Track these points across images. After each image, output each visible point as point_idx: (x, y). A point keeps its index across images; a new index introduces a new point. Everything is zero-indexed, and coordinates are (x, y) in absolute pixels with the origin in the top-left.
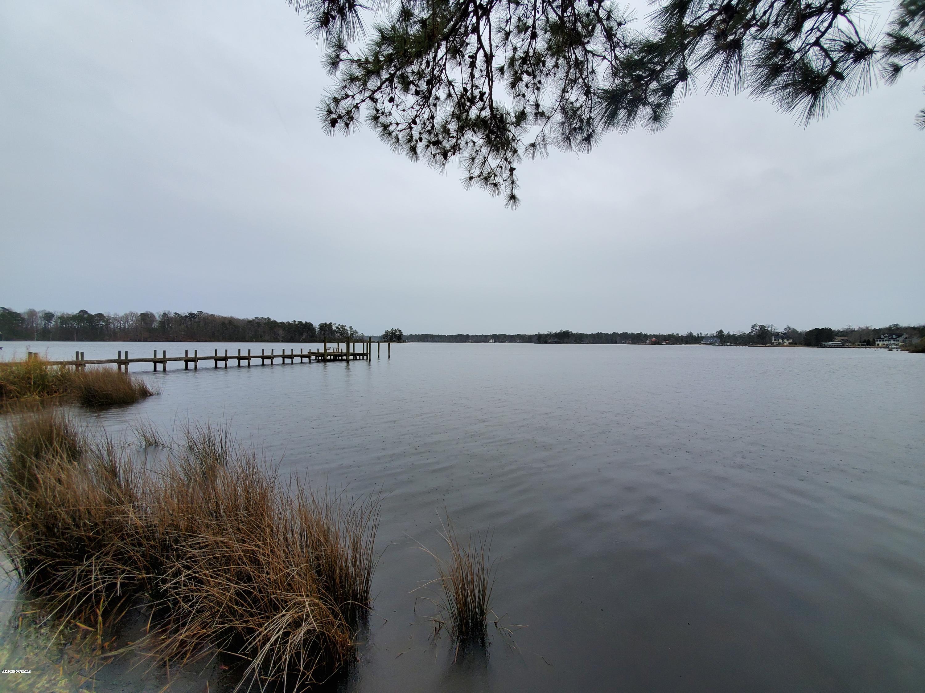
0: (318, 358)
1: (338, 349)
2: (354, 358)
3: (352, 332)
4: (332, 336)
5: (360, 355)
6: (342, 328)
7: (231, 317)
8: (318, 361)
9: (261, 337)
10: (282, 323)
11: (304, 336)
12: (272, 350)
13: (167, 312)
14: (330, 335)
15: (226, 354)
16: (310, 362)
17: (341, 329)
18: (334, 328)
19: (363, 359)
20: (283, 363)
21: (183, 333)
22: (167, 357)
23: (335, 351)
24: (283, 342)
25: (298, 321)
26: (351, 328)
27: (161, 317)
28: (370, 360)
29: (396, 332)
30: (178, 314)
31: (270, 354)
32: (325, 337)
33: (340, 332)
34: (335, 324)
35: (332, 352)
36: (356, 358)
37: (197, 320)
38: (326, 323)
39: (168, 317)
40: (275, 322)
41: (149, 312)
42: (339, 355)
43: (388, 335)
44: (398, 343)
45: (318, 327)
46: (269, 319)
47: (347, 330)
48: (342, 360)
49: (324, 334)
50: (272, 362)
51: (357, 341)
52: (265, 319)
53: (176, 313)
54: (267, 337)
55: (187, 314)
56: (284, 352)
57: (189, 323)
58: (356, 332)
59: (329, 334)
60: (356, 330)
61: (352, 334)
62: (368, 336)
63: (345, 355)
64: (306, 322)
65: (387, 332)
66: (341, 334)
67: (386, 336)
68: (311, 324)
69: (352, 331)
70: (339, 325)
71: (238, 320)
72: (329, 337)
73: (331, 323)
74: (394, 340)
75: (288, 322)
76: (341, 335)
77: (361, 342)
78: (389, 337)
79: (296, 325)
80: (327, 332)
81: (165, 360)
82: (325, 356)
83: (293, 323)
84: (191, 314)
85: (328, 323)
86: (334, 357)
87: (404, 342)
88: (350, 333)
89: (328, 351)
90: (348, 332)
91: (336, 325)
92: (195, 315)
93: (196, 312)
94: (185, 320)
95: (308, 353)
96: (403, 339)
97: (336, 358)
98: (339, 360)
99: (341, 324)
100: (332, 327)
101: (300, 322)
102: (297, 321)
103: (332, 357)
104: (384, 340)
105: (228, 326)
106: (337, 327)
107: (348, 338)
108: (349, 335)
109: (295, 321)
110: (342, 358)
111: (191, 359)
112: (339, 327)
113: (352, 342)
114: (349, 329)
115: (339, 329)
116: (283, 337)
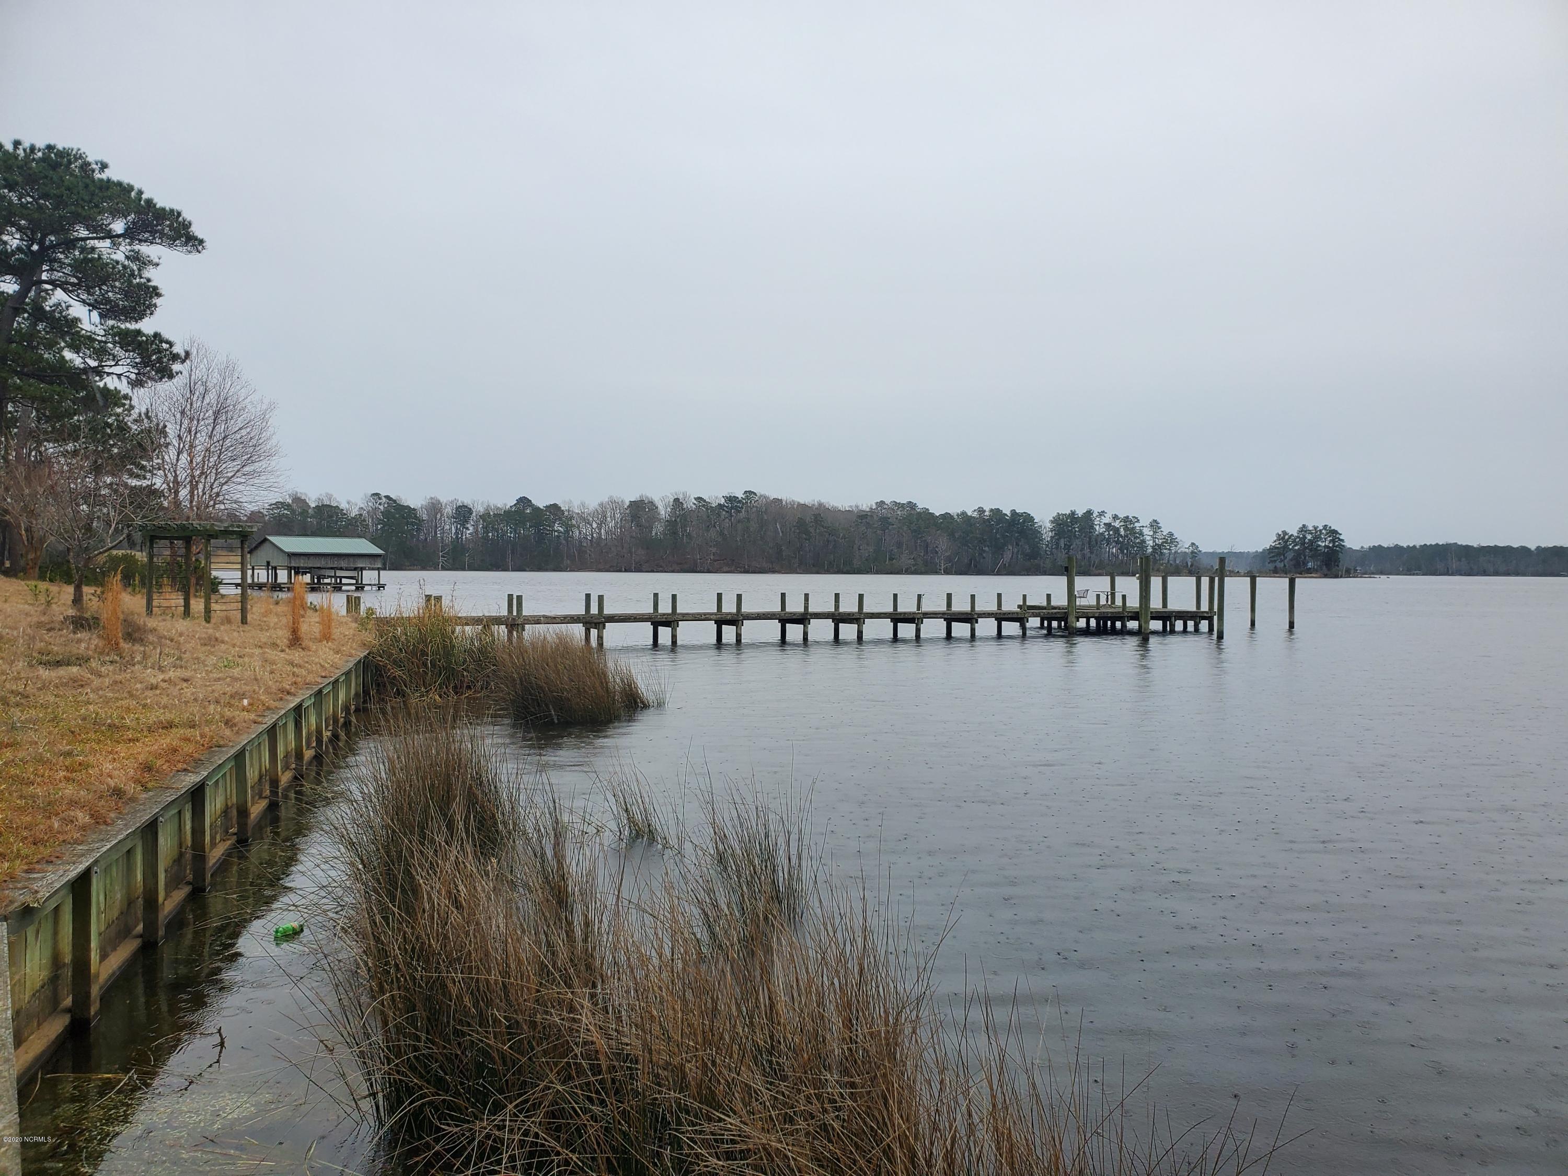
0: (1050, 625)
1: (1113, 595)
2: (1164, 626)
3: (1159, 542)
4: (1091, 553)
5: (1184, 616)
6: (1126, 529)
7: (821, 505)
8: (1050, 634)
9: (891, 559)
10: (947, 517)
11: (1007, 556)
12: (919, 597)
13: (681, 497)
14: (1087, 551)
15: (806, 607)
16: (1024, 634)
17: (1122, 532)
18: (1099, 529)
19: (1197, 630)
20: (949, 636)
21: (714, 550)
22: (678, 611)
23: (1103, 601)
24: (947, 572)
25: (991, 510)
26: (1155, 525)
27: (669, 509)
28: (1220, 637)
29: (1317, 538)
30: (705, 501)
31: (914, 609)
32: (1070, 559)
33: (1117, 542)
34: (1102, 514)
35: (1090, 607)
36: (1172, 626)
37: (743, 514)
38: (1073, 513)
39: (683, 509)
40: (926, 515)
41: (647, 497)
42: (1114, 619)
43: (1285, 547)
44: (1326, 576)
45: (1049, 525)
46: (912, 505)
47: (1141, 534)
48: (1124, 632)
49: (1068, 547)
50: (918, 631)
51: (1177, 571)
52: (901, 506)
53: (699, 499)
54: (905, 560)
55: (723, 501)
56: (949, 604)
57: (727, 524)
58: (1171, 539)
59: (1082, 549)
60: (1171, 534)
61: (1157, 548)
62: (1213, 554)
63: (1135, 616)
64: (1013, 512)
65: (1283, 537)
66: (1122, 547)
67: (1279, 554)
68: (1028, 518)
69: (1159, 535)
70: (1115, 517)
71: (836, 512)
72: (1084, 556)
73: (1089, 513)
74: (1310, 565)
75: (964, 513)
76: (1121, 550)
77: (1190, 574)
78: (1290, 555)
79: (985, 521)
80: (1077, 543)
81: (675, 617)
82: (1071, 619)
83: (975, 514)
84: (731, 499)
85: (1080, 512)
86: (1098, 624)
87: (1348, 574)
88: (1151, 543)
89: (1080, 602)
90: (1144, 541)
91: (1107, 519)
92: (740, 502)
93: (740, 495)
94: (719, 515)
95: (1019, 607)
96: (1345, 563)
97: (1105, 624)
98: (1114, 632)
99: (1121, 516)
100: (1092, 527)
101: (997, 512)
102: (987, 509)
103: (1093, 622)
104: (1271, 566)
105: (812, 530)
106: (1108, 525)
107: (1146, 559)
108: (1150, 550)
109: (981, 511)
110: (1124, 625)
111: (729, 617)
112: (1117, 524)
113: (1158, 572)
114: (1147, 532)
115: (1117, 530)
116: (949, 559)
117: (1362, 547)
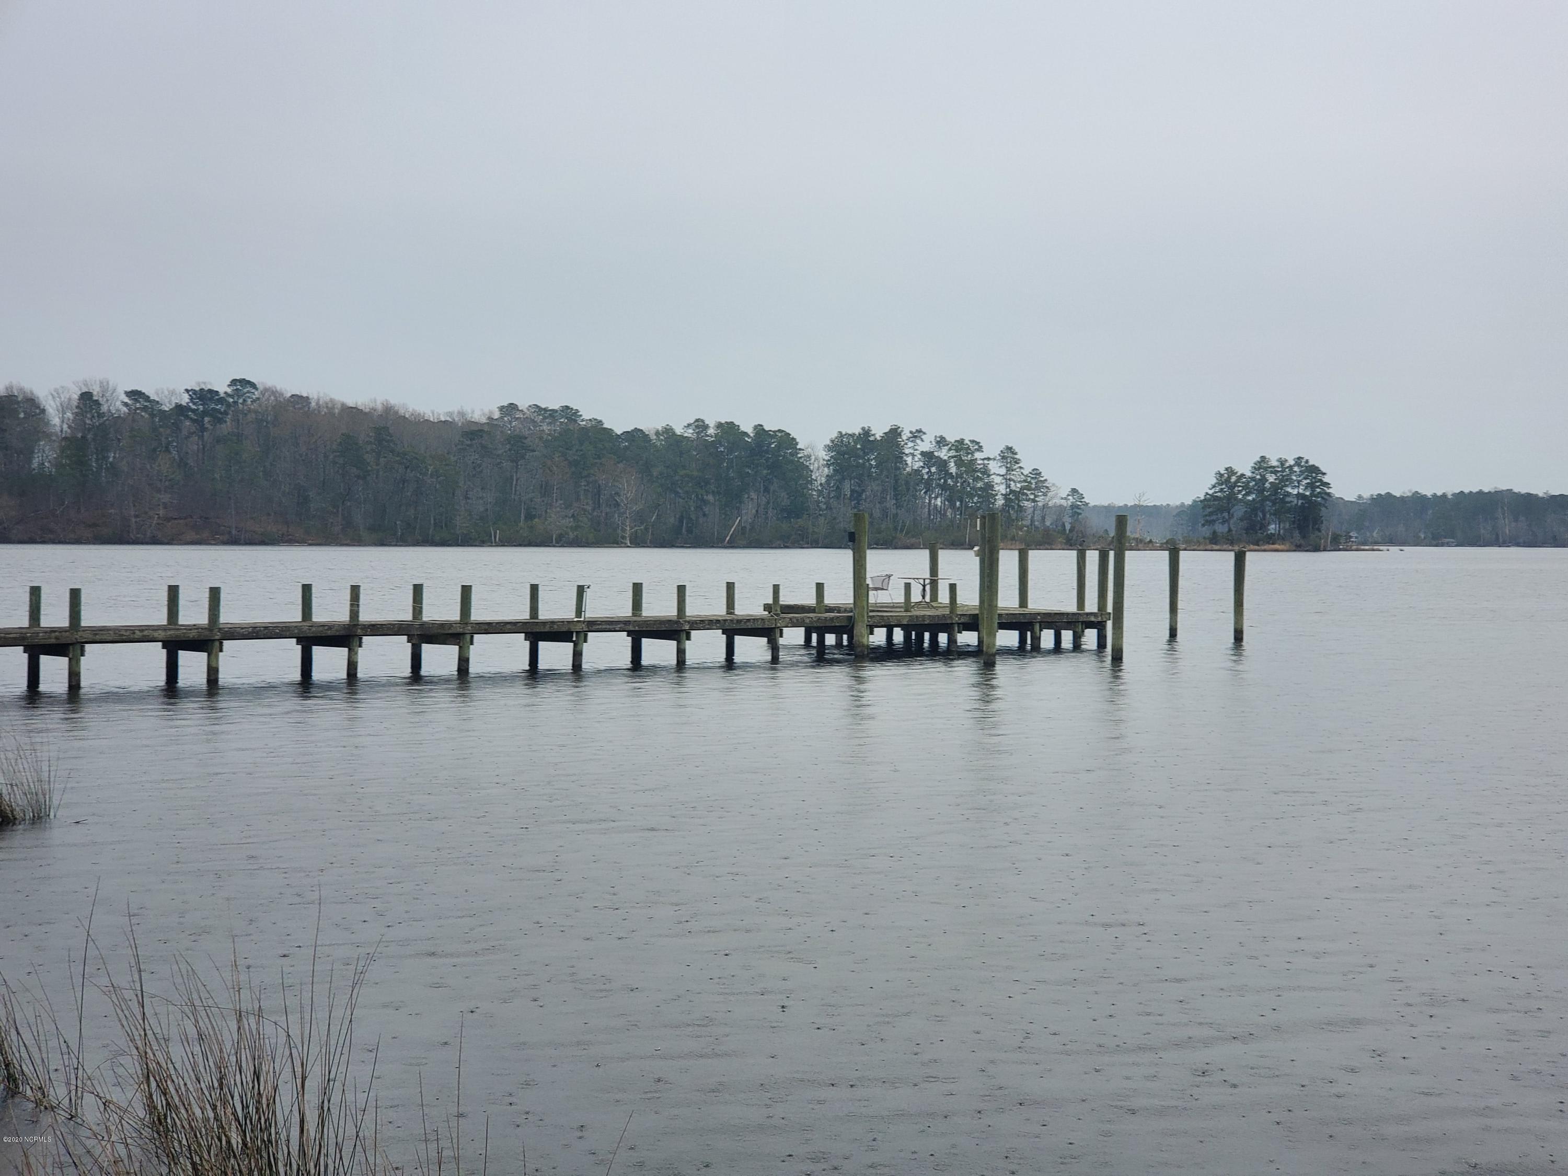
0: (821, 640)
1: (934, 583)
2: (1022, 640)
3: (1016, 487)
4: (898, 506)
5: (1056, 621)
6: (959, 462)
7: (388, 410)
8: (821, 658)
9: (530, 517)
10: (636, 436)
11: (749, 510)
12: (581, 590)
13: (96, 390)
14: (890, 503)
15: (354, 613)
16: (775, 659)
17: (953, 469)
18: (913, 463)
19: (1077, 647)
20: (636, 665)
21: (165, 498)
22: (84, 623)
23: (916, 597)
24: (638, 542)
25: (719, 425)
26: (1009, 456)
27: (69, 415)
28: (1117, 658)
29: (1285, 480)
30: (147, 398)
32: (858, 518)
33: (944, 487)
34: (917, 435)
35: (894, 606)
36: (1036, 639)
37: (227, 427)
38: (866, 433)
39: (100, 415)
40: (598, 431)
41: (21, 390)
42: (936, 627)
43: (1231, 498)
44: (1298, 548)
45: (823, 455)
46: (569, 413)
47: (986, 472)
48: (953, 653)
49: (856, 496)
50: (577, 655)
51: (1046, 541)
52: (549, 414)
53: (135, 395)
54: (557, 519)
55: (185, 399)
56: (637, 604)
57: (193, 445)
58: (1036, 482)
59: (882, 500)
60: (1036, 473)
61: (1013, 498)
62: (1108, 509)
63: (972, 623)
64: (759, 429)
65: (1227, 479)
66: (952, 495)
67: (1221, 510)
68: (786, 441)
69: (1016, 476)
70: (941, 442)
71: (421, 425)
72: (885, 512)
73: (894, 433)
74: (1272, 528)
75: (668, 431)
76: (951, 500)
77: (1069, 544)
78: (1239, 511)
79: (707, 445)
80: (873, 487)
81: (78, 636)
82: (860, 629)
83: (689, 433)
84: (204, 396)
85: (879, 432)
86: (907, 637)
87: (1337, 543)
88: (1002, 489)
89: (875, 598)
90: (990, 486)
91: (926, 445)
92: (221, 401)
93: (222, 387)
94: (177, 427)
95: (767, 607)
96: (1331, 525)
97: (920, 638)
98: (935, 653)
99: (951, 438)
100: (899, 458)
101: (728, 429)
102: (711, 422)
103: (898, 636)
104: (1206, 531)
105: (369, 458)
106: (928, 456)
107: (991, 518)
108: (1000, 502)
109: (700, 425)
110: (952, 641)
111: (193, 635)
112: (943, 454)
113: (1011, 541)
114: (996, 468)
115: (942, 465)
116: (640, 518)
117: (1360, 497)
